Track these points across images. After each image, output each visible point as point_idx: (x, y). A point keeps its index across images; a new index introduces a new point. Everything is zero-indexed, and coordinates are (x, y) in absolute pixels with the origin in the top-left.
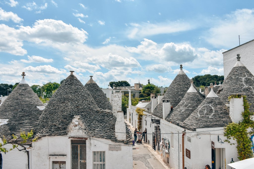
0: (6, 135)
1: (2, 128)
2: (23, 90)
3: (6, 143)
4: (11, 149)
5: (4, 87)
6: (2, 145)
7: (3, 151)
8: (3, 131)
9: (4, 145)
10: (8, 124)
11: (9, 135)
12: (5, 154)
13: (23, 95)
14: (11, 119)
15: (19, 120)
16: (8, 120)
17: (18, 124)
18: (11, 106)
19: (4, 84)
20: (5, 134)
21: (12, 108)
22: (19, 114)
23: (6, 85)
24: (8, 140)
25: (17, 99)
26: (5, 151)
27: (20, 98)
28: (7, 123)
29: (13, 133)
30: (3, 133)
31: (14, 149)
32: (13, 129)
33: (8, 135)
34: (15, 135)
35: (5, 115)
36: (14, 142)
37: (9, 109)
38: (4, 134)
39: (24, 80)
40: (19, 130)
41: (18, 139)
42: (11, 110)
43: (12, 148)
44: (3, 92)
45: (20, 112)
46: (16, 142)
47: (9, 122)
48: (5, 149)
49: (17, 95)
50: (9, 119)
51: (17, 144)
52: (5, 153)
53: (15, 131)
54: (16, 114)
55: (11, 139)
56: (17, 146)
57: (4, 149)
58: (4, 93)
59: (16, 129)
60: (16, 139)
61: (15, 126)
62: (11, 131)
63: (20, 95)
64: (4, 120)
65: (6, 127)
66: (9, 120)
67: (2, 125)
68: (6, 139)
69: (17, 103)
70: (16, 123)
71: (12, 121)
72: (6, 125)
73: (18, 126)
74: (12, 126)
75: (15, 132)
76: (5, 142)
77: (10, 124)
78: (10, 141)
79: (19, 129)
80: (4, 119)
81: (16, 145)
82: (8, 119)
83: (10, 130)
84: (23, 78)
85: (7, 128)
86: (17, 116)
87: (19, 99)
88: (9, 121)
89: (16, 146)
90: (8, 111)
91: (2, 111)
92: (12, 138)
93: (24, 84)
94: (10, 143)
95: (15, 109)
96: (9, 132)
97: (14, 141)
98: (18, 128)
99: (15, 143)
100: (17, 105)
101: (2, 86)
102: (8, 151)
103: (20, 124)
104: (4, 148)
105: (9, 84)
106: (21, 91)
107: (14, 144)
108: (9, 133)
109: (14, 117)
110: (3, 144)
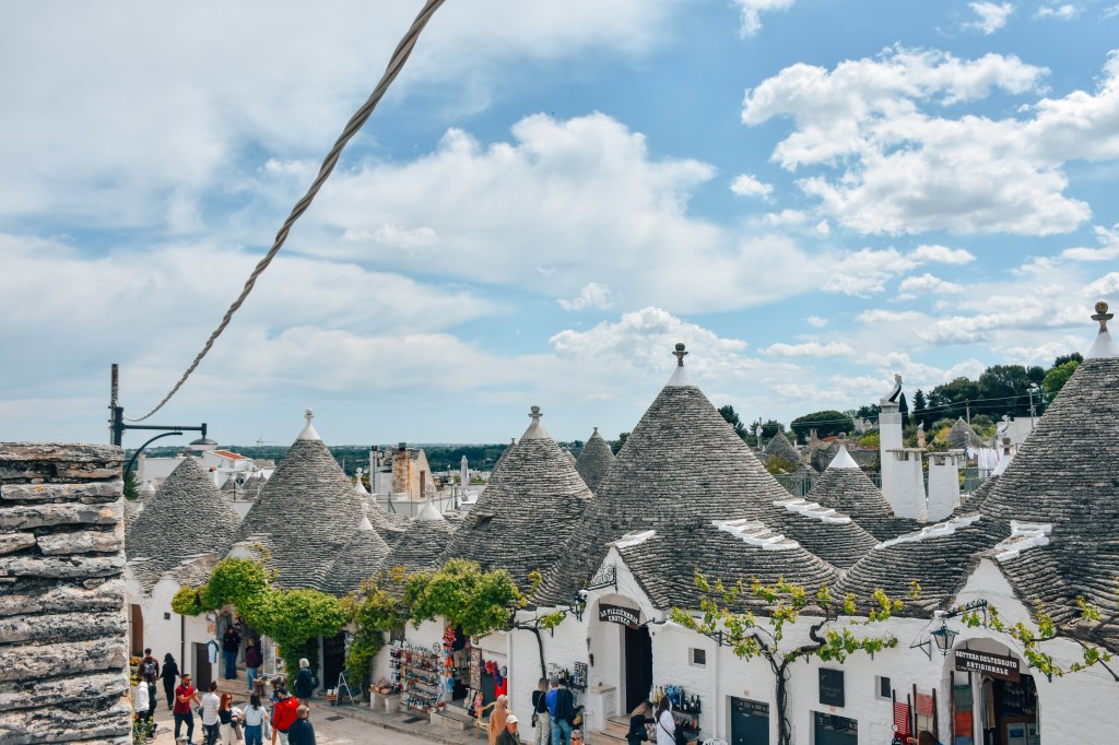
0: (1050, 598)
1: (1028, 561)
2: (1107, 386)
3: (1051, 633)
4: (1077, 665)
5: (1007, 378)
6: (1033, 640)
7: (1039, 665)
8: (1032, 575)
9: (1044, 640)
10: (1052, 544)
11: (1059, 600)
12: (1050, 681)
13: (1110, 410)
14: (1062, 522)
15: (1102, 530)
16: (1048, 527)
17: (1099, 549)
18: (1058, 466)
19: (1007, 368)
20: (1043, 593)
21: (1061, 474)
22: (1097, 502)
23: (1016, 372)
24: (1057, 618)
25: (1085, 433)
26: (1046, 666)
27: (1097, 427)
28: (1046, 542)
29: (1080, 592)
30: (1035, 585)
31: (1089, 668)
32: (1076, 572)
33: (1056, 598)
34: (1087, 599)
35: (1035, 507)
36: (1086, 633)
37: (1050, 477)
38: (1036, 591)
39: (1109, 339)
40: (1109, 582)
41: (1109, 622)
42: (1061, 484)
43: (1082, 662)
44: (1004, 402)
45: (1105, 492)
46: (1097, 635)
47: (1054, 538)
48: (1045, 658)
49: (1078, 414)
50: (1055, 524)
51: (1102, 645)
52: (1050, 676)
53: (1086, 582)
54: (1085, 502)
55: (1069, 617)
56: (1107, 658)
57: (1043, 659)
58: (1009, 404)
59: (1092, 573)
60: (1094, 623)
61: (1083, 556)
62: (1069, 581)
63: (1094, 411)
64: (1031, 525)
65: (1045, 557)
66: (1054, 528)
67: (1026, 551)
68: (1048, 614)
69: (1084, 449)
70: (1087, 544)
71: (1069, 533)
72: (1044, 548)
73: (1099, 559)
74: (1071, 556)
75: (1088, 589)
76: (1045, 627)
77: (1061, 547)
78: (1066, 627)
79: (1107, 575)
80: (1030, 520)
81: (1101, 651)
82: (1051, 522)
83: (1064, 573)
84: (1103, 329)
85: (1050, 563)
86: (1089, 513)
87: (1094, 432)
88: (1054, 533)
89: (1101, 656)
90: (1047, 487)
91: (1019, 487)
92: (1078, 614)
93: (1110, 357)
94: (1069, 634)
95: (1078, 479)
96: (1060, 582)
97: (1087, 629)
98: (1100, 568)
99: (1092, 640)
100: (1088, 461)
101: (997, 376)
102: (1064, 671)
103: (1107, 550)
104: (1043, 655)
105: (1027, 364)
106: (1096, 393)
107: (1090, 646)
108: (1058, 586)
109: (1076, 514)
110: (1038, 635)
